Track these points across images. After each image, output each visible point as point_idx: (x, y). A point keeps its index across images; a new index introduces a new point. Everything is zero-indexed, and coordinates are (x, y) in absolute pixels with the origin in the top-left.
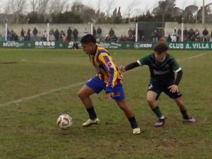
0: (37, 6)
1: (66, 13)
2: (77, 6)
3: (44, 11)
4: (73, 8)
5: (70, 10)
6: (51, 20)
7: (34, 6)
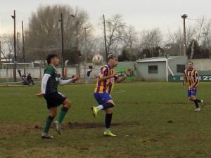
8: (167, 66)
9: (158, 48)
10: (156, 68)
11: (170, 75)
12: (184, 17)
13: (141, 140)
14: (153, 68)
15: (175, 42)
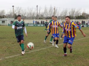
0: (71, 13)
1: (80, 16)
2: (84, 14)
3: (73, 15)
4: (83, 14)
5: (81, 15)
6: (75, 18)
7: (70, 14)
8: (8, 21)
9: (4, 16)
10: (4, 22)
11: (9, 24)
12: (13, 6)
13: (9, 43)
14: (3, 22)
15: (9, 14)
